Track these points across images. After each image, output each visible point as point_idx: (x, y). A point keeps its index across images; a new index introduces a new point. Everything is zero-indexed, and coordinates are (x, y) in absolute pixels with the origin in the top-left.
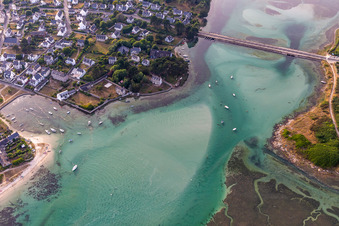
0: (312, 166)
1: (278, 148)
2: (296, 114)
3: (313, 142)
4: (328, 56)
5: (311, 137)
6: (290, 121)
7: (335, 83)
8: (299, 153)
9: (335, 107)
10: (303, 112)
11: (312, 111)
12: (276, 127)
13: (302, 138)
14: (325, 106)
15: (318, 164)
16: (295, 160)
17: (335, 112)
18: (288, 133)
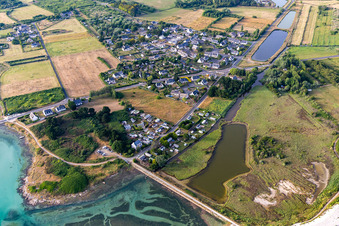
0: (73, 196)
1: (38, 203)
2: (26, 172)
3: (59, 180)
4: (6, 118)
5: (53, 178)
6: (26, 179)
7: (31, 132)
8: (56, 195)
9: (48, 148)
10: (29, 167)
11: (35, 161)
12: (20, 191)
13: (48, 183)
14: (41, 152)
15: (76, 191)
16: (58, 202)
17: (53, 151)
18: (34, 188)
